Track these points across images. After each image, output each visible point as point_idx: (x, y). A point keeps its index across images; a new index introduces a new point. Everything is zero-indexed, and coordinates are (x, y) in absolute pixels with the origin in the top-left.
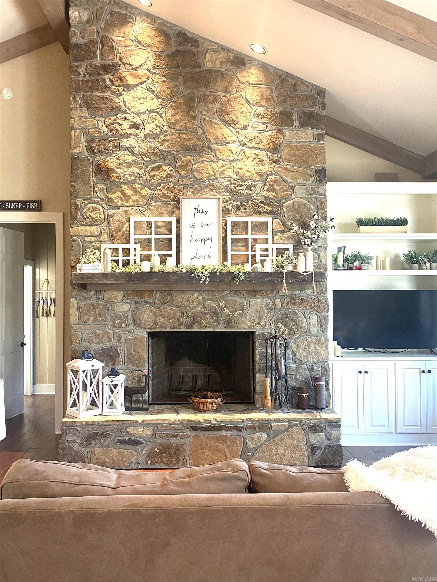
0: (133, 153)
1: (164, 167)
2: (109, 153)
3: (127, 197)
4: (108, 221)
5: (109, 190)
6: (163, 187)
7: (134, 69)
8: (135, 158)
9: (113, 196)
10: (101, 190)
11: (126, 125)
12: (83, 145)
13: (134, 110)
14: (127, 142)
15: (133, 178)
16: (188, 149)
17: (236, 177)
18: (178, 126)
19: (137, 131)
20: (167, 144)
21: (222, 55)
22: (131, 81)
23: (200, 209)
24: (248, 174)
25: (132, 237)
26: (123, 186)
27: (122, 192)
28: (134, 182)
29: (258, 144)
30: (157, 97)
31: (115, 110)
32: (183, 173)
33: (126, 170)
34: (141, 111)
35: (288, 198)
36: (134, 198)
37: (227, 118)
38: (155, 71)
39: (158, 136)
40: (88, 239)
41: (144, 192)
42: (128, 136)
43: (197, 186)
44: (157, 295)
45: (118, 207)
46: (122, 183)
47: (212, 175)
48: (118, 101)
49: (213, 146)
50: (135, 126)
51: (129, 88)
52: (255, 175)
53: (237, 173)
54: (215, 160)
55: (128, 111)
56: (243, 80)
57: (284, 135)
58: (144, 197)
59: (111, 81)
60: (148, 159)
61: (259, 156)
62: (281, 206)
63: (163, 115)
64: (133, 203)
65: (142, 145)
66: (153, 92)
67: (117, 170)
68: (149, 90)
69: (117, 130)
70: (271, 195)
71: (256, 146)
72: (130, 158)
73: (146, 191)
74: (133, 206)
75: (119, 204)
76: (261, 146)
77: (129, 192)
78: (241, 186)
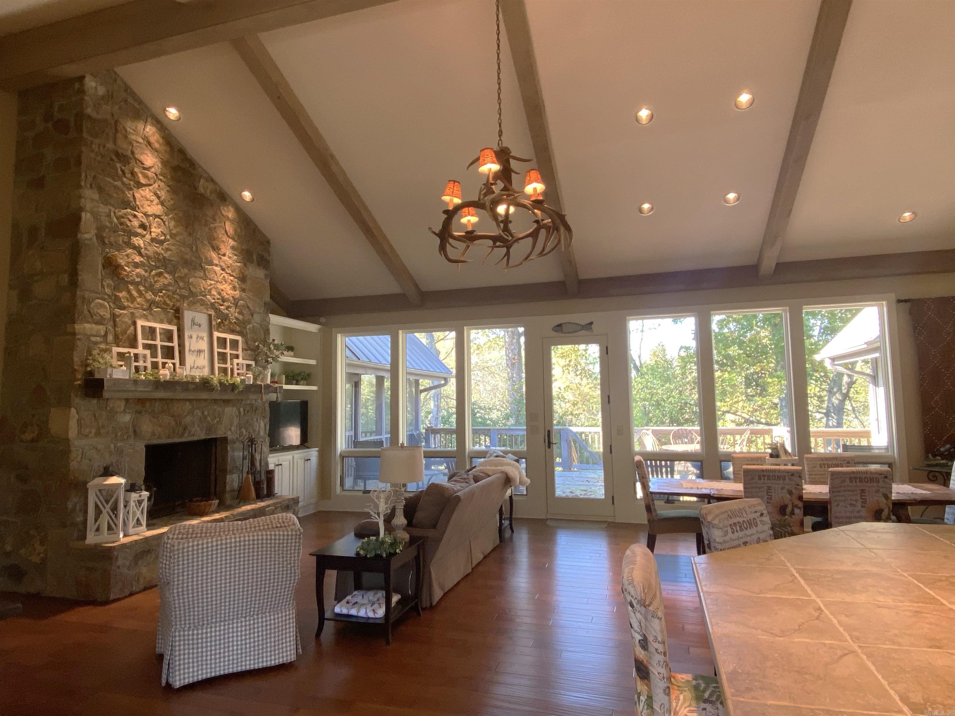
0: (140, 254)
1: (166, 275)
3: (132, 299)
4: (114, 322)
5: (116, 288)
6: (164, 294)
7: (145, 169)
8: (142, 259)
9: (121, 295)
10: (109, 286)
11: (136, 223)
12: (93, 232)
14: (138, 241)
15: (139, 280)
17: (219, 297)
18: (178, 238)
19: (145, 233)
20: (169, 253)
21: (211, 186)
22: (143, 181)
23: (196, 321)
24: (227, 296)
25: (141, 341)
26: (131, 287)
27: (129, 292)
28: (138, 284)
29: (232, 272)
30: (162, 204)
31: (127, 204)
32: (181, 284)
33: (134, 269)
34: (149, 213)
35: (249, 322)
36: (139, 300)
37: (214, 243)
38: (161, 178)
39: (161, 242)
40: (93, 339)
42: (136, 235)
43: (191, 299)
45: (124, 308)
46: (128, 282)
47: (202, 292)
48: (129, 195)
50: (143, 226)
51: (139, 185)
53: (220, 294)
54: (205, 278)
55: (137, 209)
57: (248, 269)
58: (147, 301)
60: (154, 264)
61: (233, 283)
62: (245, 328)
63: (166, 223)
64: (138, 306)
65: (149, 248)
66: (159, 198)
67: (126, 268)
68: (156, 194)
69: (127, 226)
70: (241, 317)
71: (232, 274)
72: (138, 259)
73: (149, 296)
74: (137, 308)
75: (126, 304)
76: (234, 274)
77: (135, 293)
78: (222, 305)
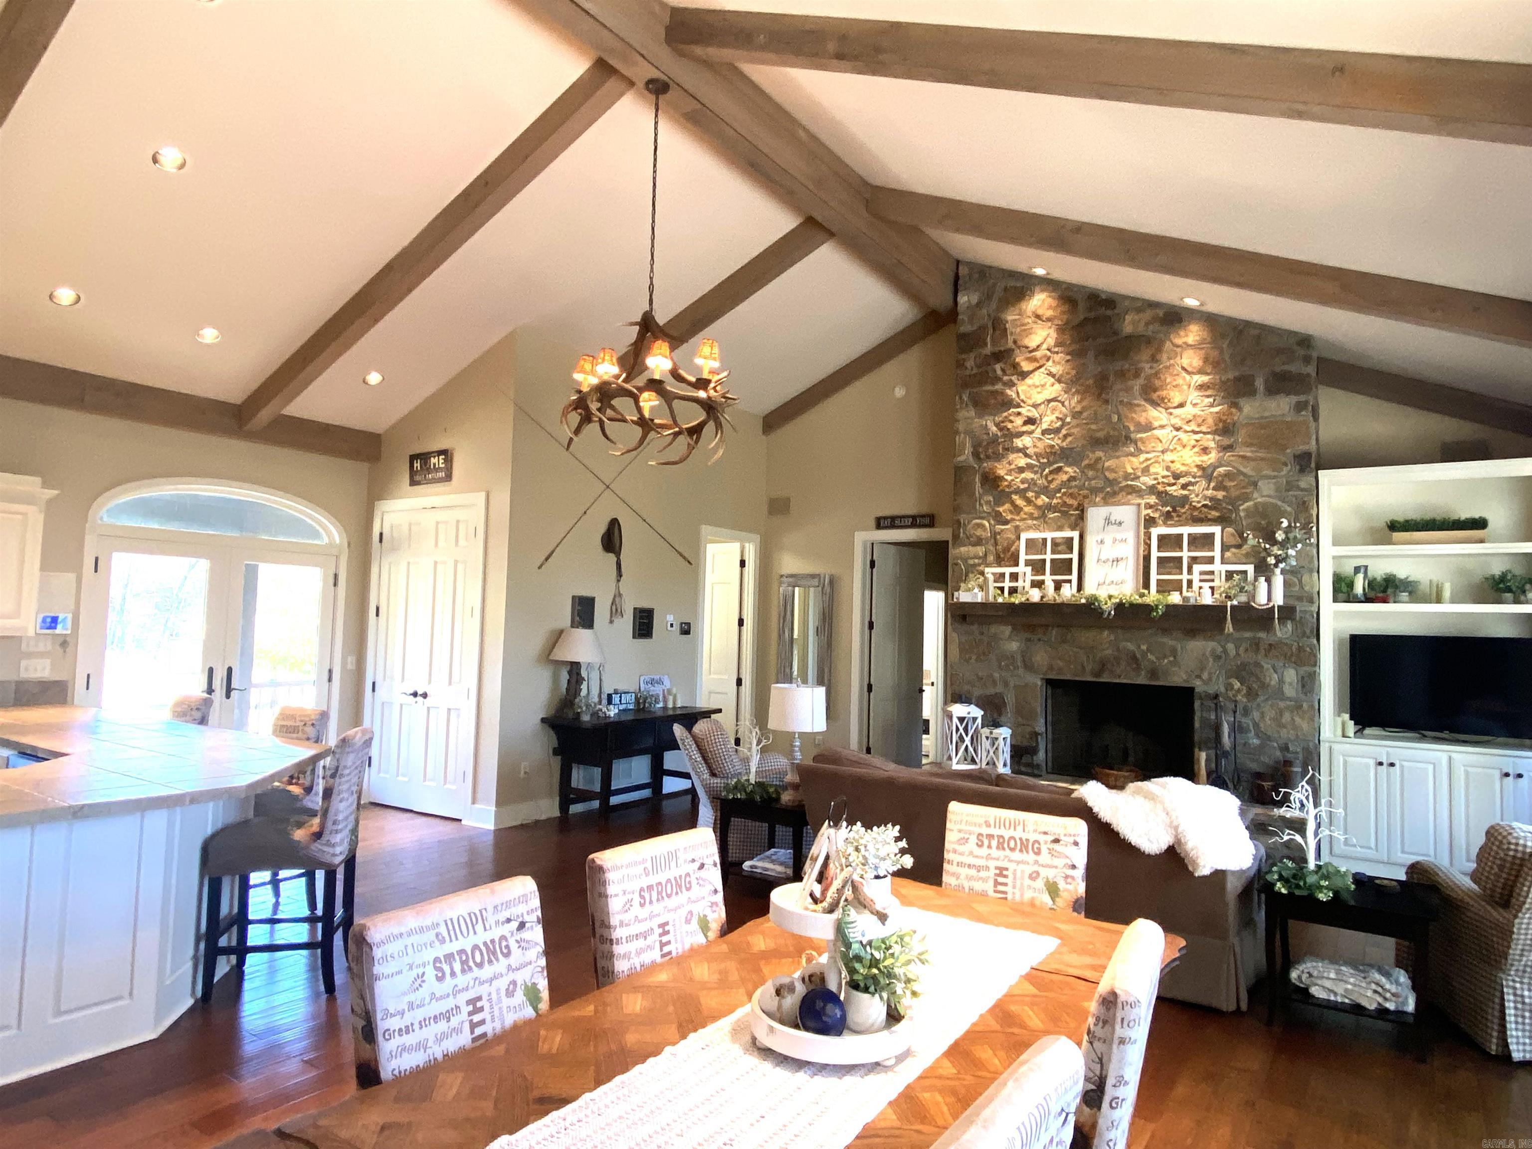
0: (1027, 455)
1: (1067, 469)
2: (998, 457)
3: (1017, 509)
4: (995, 539)
5: (999, 502)
6: (1064, 494)
7: (1031, 352)
8: (1029, 461)
9: (1001, 509)
10: (988, 503)
11: (1019, 421)
12: (968, 450)
13: (1030, 402)
14: (1019, 443)
15: (1026, 485)
16: (1096, 442)
17: (1166, 473)
18: (1085, 414)
19: (1033, 427)
20: (1069, 439)
22: (1026, 366)
23: (1113, 519)
24: (1183, 469)
25: (1023, 557)
26: (1014, 497)
27: (1013, 503)
28: (1026, 490)
29: (1199, 425)
30: (1059, 381)
31: (1008, 404)
32: (1091, 473)
33: (1017, 475)
34: (1039, 402)
35: (1246, 498)
36: (1026, 509)
37: (1155, 396)
38: (1056, 349)
39: (1057, 431)
40: (971, 562)
41: (1039, 502)
42: (1020, 434)
43: (1108, 489)
44: (1054, 632)
45: (1006, 522)
46: (1012, 493)
47: (1130, 474)
48: (1011, 393)
49: (1133, 436)
50: (1030, 421)
51: (1024, 375)
52: (1195, 470)
53: (1168, 468)
54: (1135, 453)
55: (1022, 404)
56: (1179, 341)
57: (1240, 409)
58: (1038, 508)
59: (1003, 370)
60: (1045, 460)
61: (1201, 443)
62: (1233, 509)
63: (1067, 403)
64: (1025, 516)
65: (1039, 444)
66: (1053, 376)
67: (1006, 477)
68: (1051, 374)
69: (1008, 429)
70: (1220, 495)
71: (1197, 429)
72: (1022, 462)
73: (1043, 500)
74: (1024, 519)
75: (1009, 518)
76: (1204, 429)
77: (1020, 502)
78: (1174, 484)
